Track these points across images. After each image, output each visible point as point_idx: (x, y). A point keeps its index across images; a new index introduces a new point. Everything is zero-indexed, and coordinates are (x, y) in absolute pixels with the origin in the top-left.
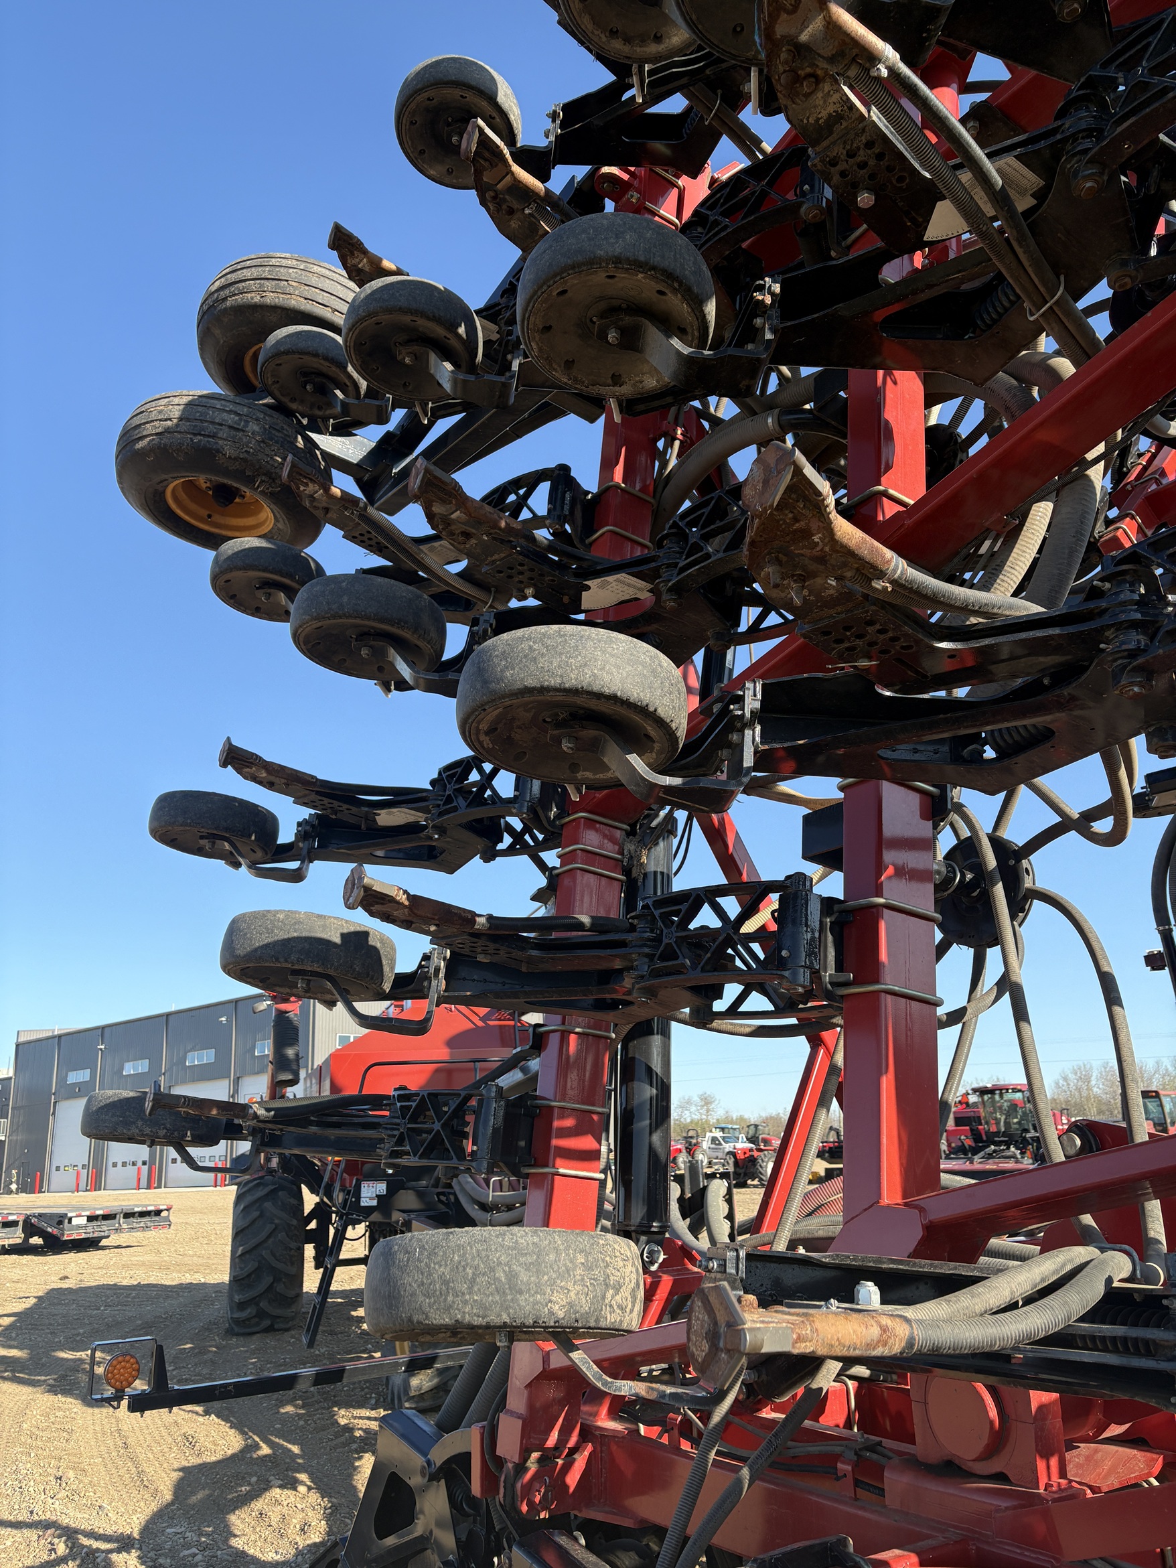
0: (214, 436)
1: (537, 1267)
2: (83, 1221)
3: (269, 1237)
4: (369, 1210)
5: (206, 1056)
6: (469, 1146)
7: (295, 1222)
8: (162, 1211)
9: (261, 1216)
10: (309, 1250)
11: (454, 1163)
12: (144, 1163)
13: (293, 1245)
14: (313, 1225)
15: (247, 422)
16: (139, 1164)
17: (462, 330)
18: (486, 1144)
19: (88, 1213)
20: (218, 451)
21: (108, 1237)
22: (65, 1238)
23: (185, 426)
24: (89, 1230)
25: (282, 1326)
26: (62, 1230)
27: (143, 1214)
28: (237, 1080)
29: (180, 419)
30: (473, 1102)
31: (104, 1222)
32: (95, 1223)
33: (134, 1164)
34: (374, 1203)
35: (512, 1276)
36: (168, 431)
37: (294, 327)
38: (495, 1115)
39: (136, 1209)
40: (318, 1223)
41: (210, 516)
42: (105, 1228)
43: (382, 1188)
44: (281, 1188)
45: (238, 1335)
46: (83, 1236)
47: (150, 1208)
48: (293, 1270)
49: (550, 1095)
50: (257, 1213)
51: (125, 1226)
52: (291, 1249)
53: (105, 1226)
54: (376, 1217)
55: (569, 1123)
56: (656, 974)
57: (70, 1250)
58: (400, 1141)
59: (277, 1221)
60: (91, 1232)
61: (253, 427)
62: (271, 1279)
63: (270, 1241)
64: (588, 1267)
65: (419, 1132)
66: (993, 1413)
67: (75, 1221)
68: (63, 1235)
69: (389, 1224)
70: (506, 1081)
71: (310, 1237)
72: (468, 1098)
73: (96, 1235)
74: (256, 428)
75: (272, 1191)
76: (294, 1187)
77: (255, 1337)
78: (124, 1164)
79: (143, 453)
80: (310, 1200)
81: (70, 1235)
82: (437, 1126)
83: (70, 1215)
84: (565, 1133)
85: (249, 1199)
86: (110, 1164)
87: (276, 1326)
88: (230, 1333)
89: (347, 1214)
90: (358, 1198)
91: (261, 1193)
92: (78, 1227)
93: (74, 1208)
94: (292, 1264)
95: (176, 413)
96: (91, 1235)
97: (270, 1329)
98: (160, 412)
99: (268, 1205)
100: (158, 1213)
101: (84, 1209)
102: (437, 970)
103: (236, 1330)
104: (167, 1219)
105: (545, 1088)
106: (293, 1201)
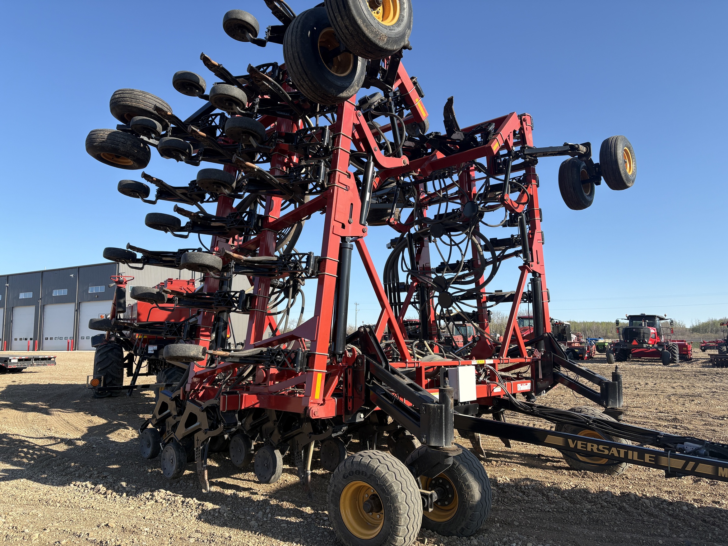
0: (118, 145)
1: (189, 349)
2: (16, 361)
3: (110, 365)
4: (151, 354)
5: (63, 292)
6: (182, 334)
7: (120, 360)
8: (51, 358)
9: (107, 357)
10: (125, 370)
11: (179, 337)
12: (31, 339)
13: (120, 368)
14: (127, 362)
15: (127, 141)
16: (29, 339)
17: (187, 151)
18: (186, 333)
19: (18, 358)
20: (119, 149)
21: (26, 368)
22: (9, 367)
23: (109, 141)
24: (19, 364)
25: (115, 395)
26: (7, 364)
27: (43, 359)
28: (79, 304)
29: (107, 139)
30: (183, 325)
31: (25, 362)
32: (21, 362)
33: (26, 339)
34: (153, 352)
35: (185, 350)
36: (103, 141)
37: (142, 117)
38: (188, 328)
39: (40, 357)
40: (128, 361)
41: (113, 158)
42: (26, 364)
43: (155, 347)
44: (115, 348)
45: (98, 398)
46: (16, 367)
47: (46, 357)
48: (119, 376)
49: (200, 324)
50: (106, 356)
51: (35, 364)
52: (119, 369)
53: (26, 363)
54: (153, 357)
55: (203, 329)
56: (217, 305)
57: (9, 373)
58: (167, 332)
59: (113, 359)
60: (20, 365)
61: (129, 143)
62: (111, 379)
63: (111, 366)
64: (197, 349)
65: (171, 330)
66: (265, 375)
67: (12, 361)
68: (7, 366)
69: (158, 360)
70: (191, 321)
71: (126, 365)
72: (182, 324)
73: (22, 367)
74: (130, 143)
75: (111, 349)
76: (120, 348)
77: (104, 399)
78: (21, 339)
79: (95, 146)
80: (126, 354)
81: (10, 366)
82: (175, 329)
83: (10, 358)
84: (203, 331)
85: (102, 352)
86: (13, 339)
87: (113, 395)
88: (95, 397)
89: (143, 356)
90: (147, 350)
91: (107, 349)
92: (14, 363)
93: (12, 356)
94: (119, 374)
95: (106, 137)
96: (20, 367)
97: (110, 396)
98: (101, 136)
99: (110, 354)
100: (50, 359)
101: (16, 356)
102: (176, 299)
103: (97, 396)
104: (54, 361)
105: (200, 322)
106: (120, 353)
